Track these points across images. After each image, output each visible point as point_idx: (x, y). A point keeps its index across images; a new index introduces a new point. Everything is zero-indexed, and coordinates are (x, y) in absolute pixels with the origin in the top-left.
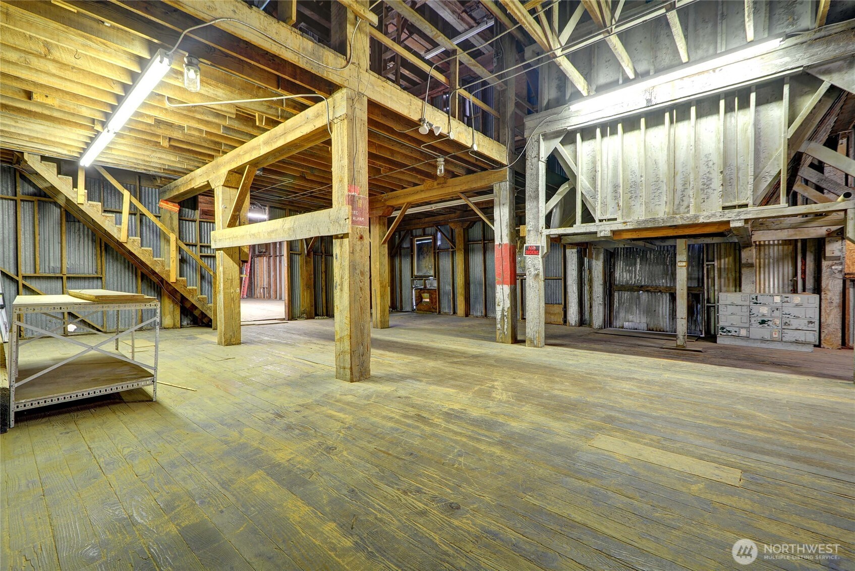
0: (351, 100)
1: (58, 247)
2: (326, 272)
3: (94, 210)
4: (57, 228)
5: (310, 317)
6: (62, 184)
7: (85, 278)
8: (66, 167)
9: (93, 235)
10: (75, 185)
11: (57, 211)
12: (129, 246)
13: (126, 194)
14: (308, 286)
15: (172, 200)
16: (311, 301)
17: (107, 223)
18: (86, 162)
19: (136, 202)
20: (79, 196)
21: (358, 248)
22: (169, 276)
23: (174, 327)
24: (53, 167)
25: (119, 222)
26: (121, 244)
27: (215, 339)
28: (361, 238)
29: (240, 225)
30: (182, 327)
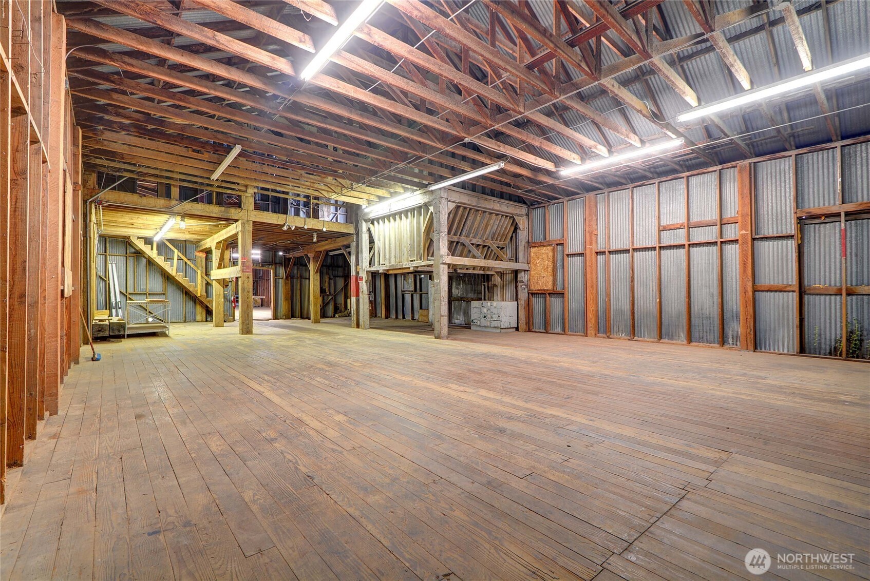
0: (243, 224)
1: (145, 278)
2: (300, 289)
3: (160, 260)
4: (144, 268)
5: (287, 318)
6: (146, 249)
7: (157, 294)
8: (148, 241)
9: (161, 271)
10: (152, 249)
11: (144, 261)
12: (177, 278)
13: (176, 251)
14: (286, 299)
15: (202, 251)
16: (288, 308)
17: (166, 266)
18: (156, 239)
19: (180, 254)
20: (153, 254)
21: (246, 282)
22: (197, 293)
23: (202, 321)
24: (142, 241)
25: (172, 266)
26: (173, 277)
27: (212, 325)
28: (248, 277)
29: (224, 268)
30: (206, 321)
